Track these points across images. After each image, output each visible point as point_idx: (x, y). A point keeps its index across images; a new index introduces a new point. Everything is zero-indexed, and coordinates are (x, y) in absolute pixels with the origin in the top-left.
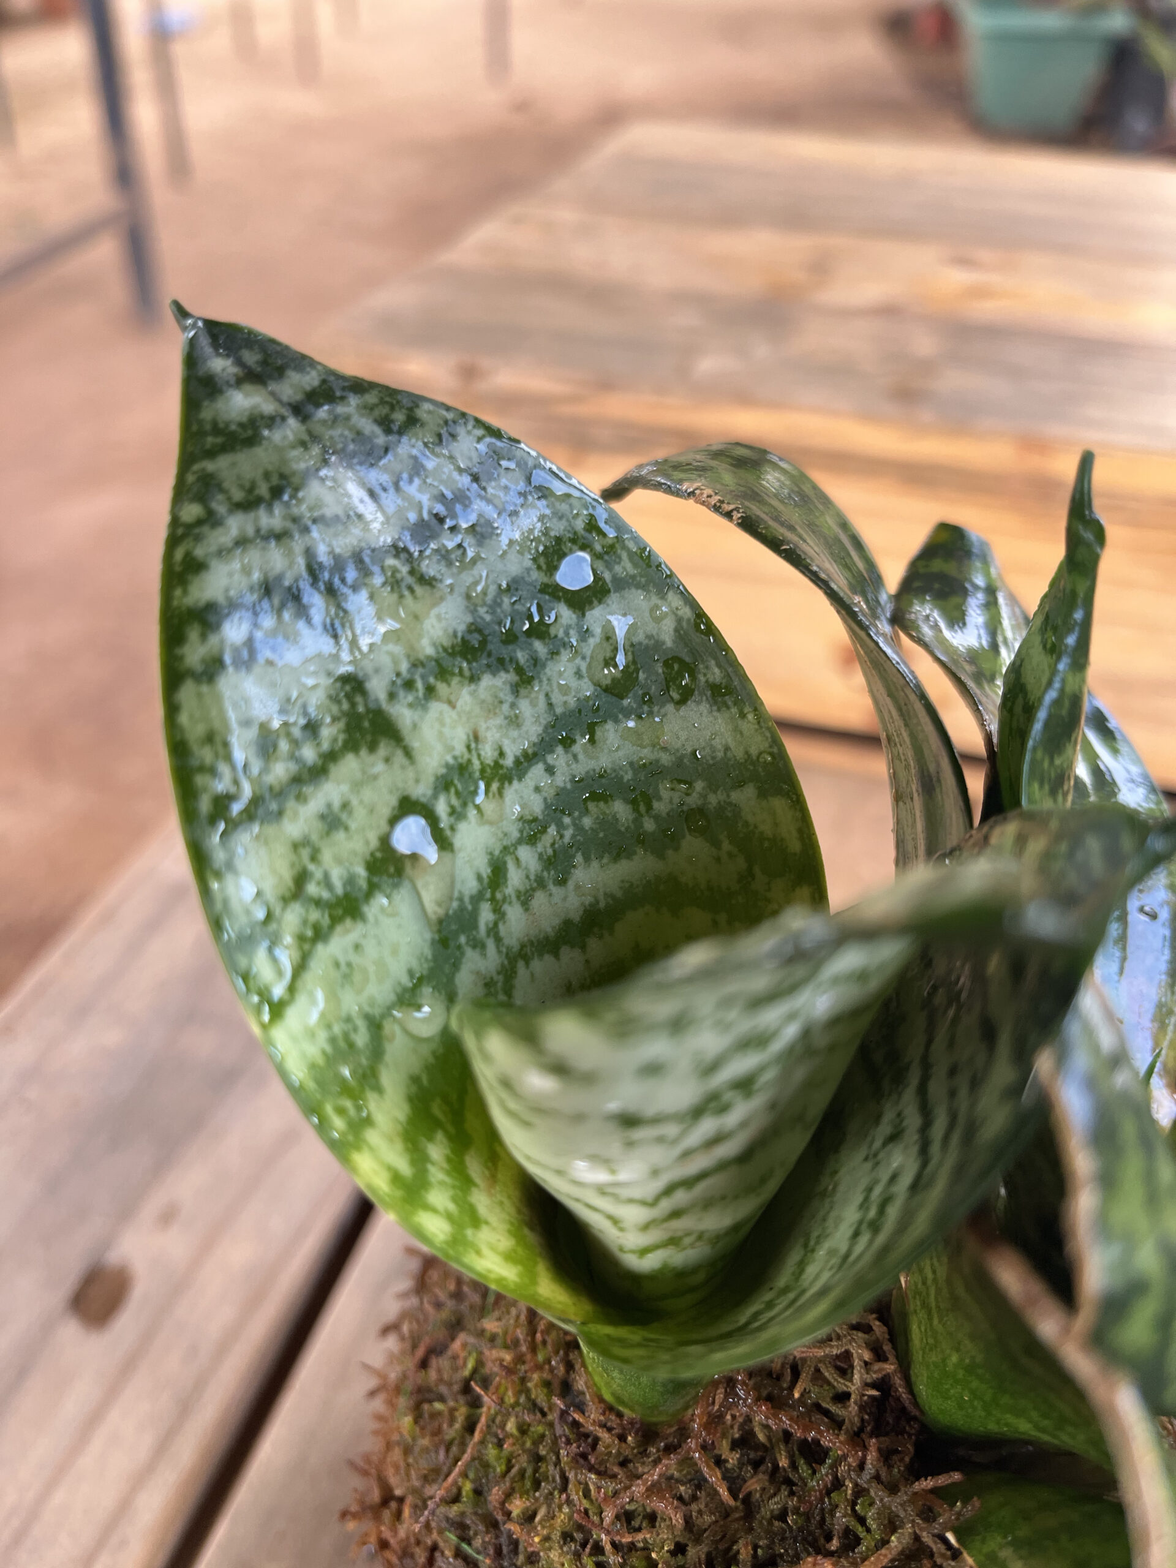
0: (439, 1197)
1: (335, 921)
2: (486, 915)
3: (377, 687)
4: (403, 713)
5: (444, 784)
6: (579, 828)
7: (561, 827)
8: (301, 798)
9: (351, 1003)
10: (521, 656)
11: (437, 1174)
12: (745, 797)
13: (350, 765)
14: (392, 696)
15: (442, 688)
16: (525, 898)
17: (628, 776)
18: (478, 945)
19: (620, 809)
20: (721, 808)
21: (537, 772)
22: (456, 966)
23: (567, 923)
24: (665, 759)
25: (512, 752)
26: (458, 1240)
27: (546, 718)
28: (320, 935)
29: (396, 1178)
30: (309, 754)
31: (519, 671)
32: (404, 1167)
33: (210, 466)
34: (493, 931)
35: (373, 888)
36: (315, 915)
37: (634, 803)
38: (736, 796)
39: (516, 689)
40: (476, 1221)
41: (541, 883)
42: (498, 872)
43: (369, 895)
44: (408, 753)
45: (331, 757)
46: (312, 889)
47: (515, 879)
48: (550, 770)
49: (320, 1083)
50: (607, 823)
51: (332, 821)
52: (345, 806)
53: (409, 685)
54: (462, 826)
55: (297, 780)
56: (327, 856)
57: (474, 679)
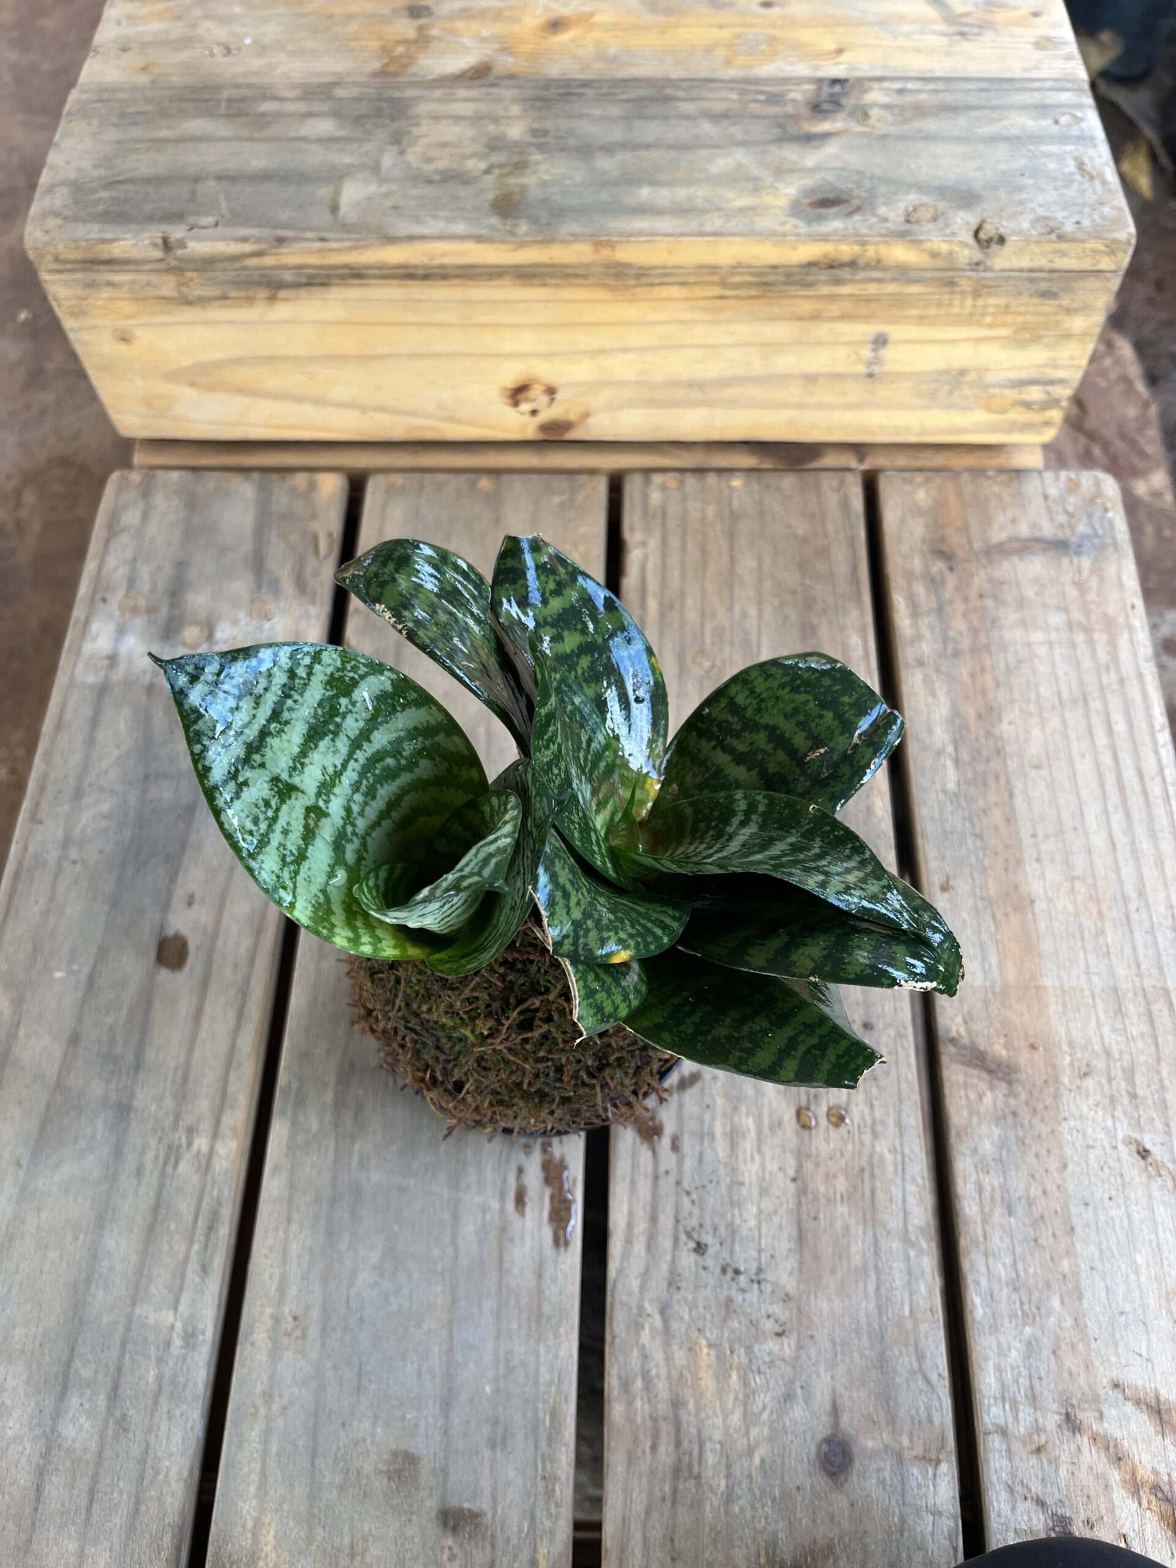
0: (365, 939)
1: (299, 865)
2: (349, 829)
3: (285, 776)
4: (296, 780)
5: (318, 795)
6: (374, 775)
7: (367, 779)
8: (273, 831)
9: (315, 889)
10: (332, 727)
11: (361, 931)
12: (440, 738)
13: (285, 807)
14: (290, 776)
15: (306, 761)
16: (362, 814)
17: (389, 748)
18: (350, 841)
19: (390, 761)
20: (432, 745)
21: (352, 763)
22: (344, 853)
23: (381, 812)
24: (402, 734)
25: (338, 763)
26: (376, 950)
27: (348, 743)
28: (296, 873)
29: (349, 940)
30: (270, 814)
31: (333, 732)
32: (350, 935)
33: (196, 727)
34: (354, 833)
35: (307, 845)
36: (292, 868)
37: (395, 757)
38: (437, 739)
39: (333, 740)
40: (380, 940)
41: (366, 803)
42: (348, 810)
43: (306, 849)
44: (303, 792)
45: (278, 810)
46: (288, 860)
47: (355, 808)
48: (356, 760)
49: (315, 921)
50: (386, 769)
51: (285, 832)
52: (288, 824)
53: (295, 769)
54: (331, 805)
55: (270, 826)
56: (289, 846)
57: (316, 746)
